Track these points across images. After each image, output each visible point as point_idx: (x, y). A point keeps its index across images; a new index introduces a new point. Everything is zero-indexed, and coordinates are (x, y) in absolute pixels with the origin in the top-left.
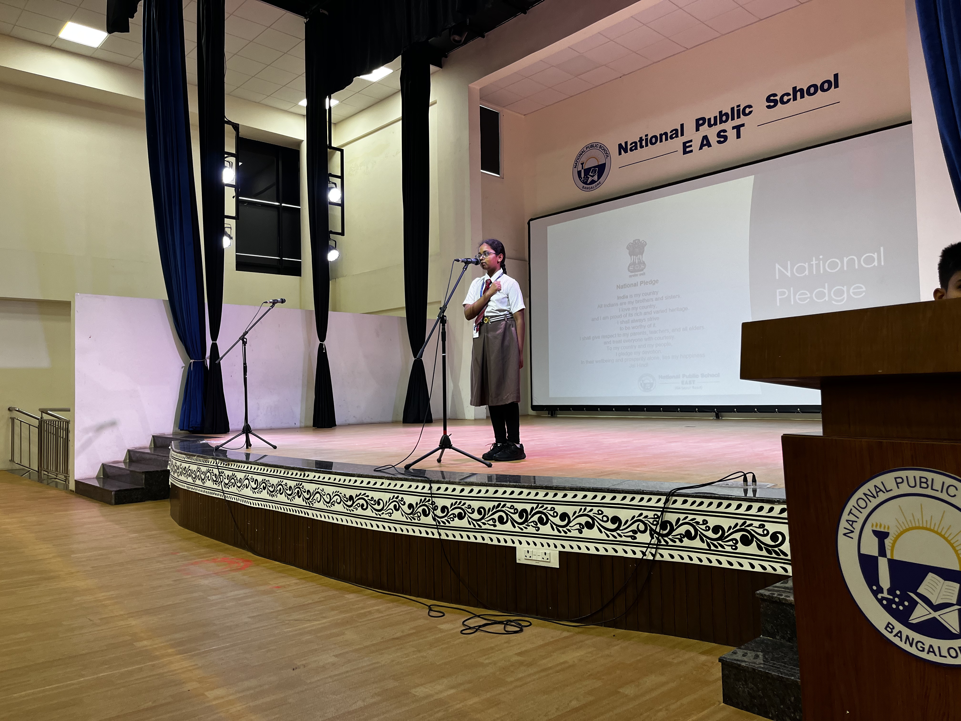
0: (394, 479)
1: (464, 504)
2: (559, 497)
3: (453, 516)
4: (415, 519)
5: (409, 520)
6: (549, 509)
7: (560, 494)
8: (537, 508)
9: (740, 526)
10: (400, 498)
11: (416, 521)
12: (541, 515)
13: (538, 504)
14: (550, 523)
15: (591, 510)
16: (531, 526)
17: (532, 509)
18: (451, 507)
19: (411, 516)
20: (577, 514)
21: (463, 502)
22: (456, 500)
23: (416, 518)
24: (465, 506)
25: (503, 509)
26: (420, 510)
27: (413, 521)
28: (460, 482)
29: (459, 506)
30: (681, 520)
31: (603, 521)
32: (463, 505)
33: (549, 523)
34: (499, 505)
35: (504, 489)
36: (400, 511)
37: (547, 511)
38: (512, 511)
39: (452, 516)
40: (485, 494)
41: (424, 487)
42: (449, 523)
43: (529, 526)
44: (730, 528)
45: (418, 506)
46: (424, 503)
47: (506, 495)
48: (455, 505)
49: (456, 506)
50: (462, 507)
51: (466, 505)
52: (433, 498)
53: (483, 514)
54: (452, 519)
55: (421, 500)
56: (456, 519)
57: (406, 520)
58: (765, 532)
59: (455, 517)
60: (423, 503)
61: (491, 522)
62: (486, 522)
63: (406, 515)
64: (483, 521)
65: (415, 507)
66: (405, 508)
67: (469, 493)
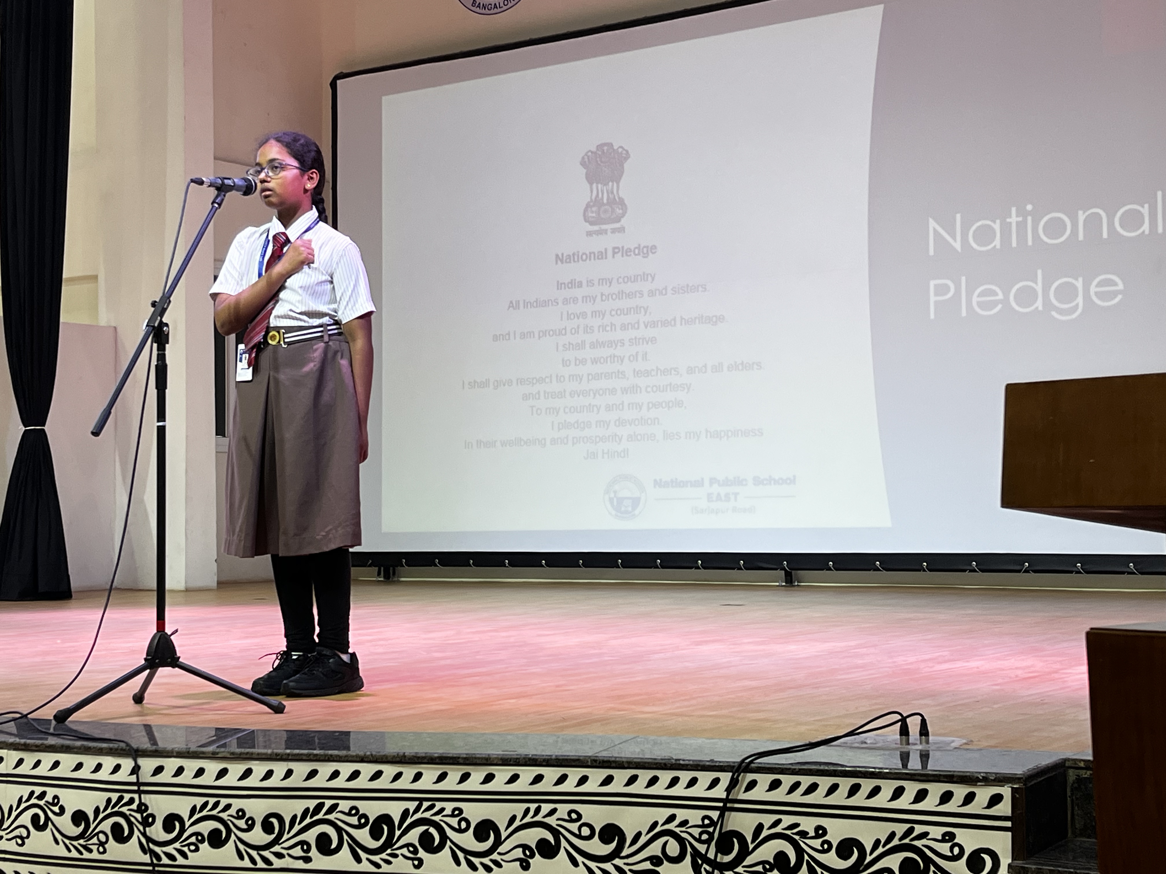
0: (34, 748)
1: (228, 807)
2: (474, 783)
3: (197, 839)
4: (90, 851)
5: (74, 854)
6: (448, 811)
7: (477, 775)
8: (417, 810)
9: (901, 839)
10: (49, 798)
11: (95, 855)
12: (425, 828)
13: (421, 800)
14: (451, 848)
15: (553, 812)
16: (400, 857)
17: (406, 814)
18: (191, 817)
19: (82, 841)
20: (517, 823)
21: (224, 802)
22: (205, 799)
23: (94, 848)
24: (228, 812)
25: (331, 817)
26: (106, 826)
27: (86, 855)
28: (218, 753)
29: (214, 812)
30: (766, 827)
31: (579, 837)
32: (225, 810)
33: (447, 848)
34: (320, 806)
35: (332, 767)
36: (48, 830)
37: (445, 819)
38: (354, 820)
39: (193, 839)
40: (282, 780)
41: (117, 768)
42: (184, 855)
43: (395, 856)
44: (877, 844)
45: (101, 816)
46: (116, 809)
47: (339, 782)
48: (201, 810)
49: (205, 813)
50: (221, 815)
51: (232, 811)
52: (142, 796)
53: (276, 831)
54: (192, 848)
55: (109, 800)
56: (205, 847)
57: (66, 854)
58: (956, 850)
59: (202, 841)
60: (113, 808)
61: (297, 851)
62: (284, 852)
63: (67, 842)
64: (277, 849)
65: (91, 818)
66: (65, 822)
67: (241, 778)
